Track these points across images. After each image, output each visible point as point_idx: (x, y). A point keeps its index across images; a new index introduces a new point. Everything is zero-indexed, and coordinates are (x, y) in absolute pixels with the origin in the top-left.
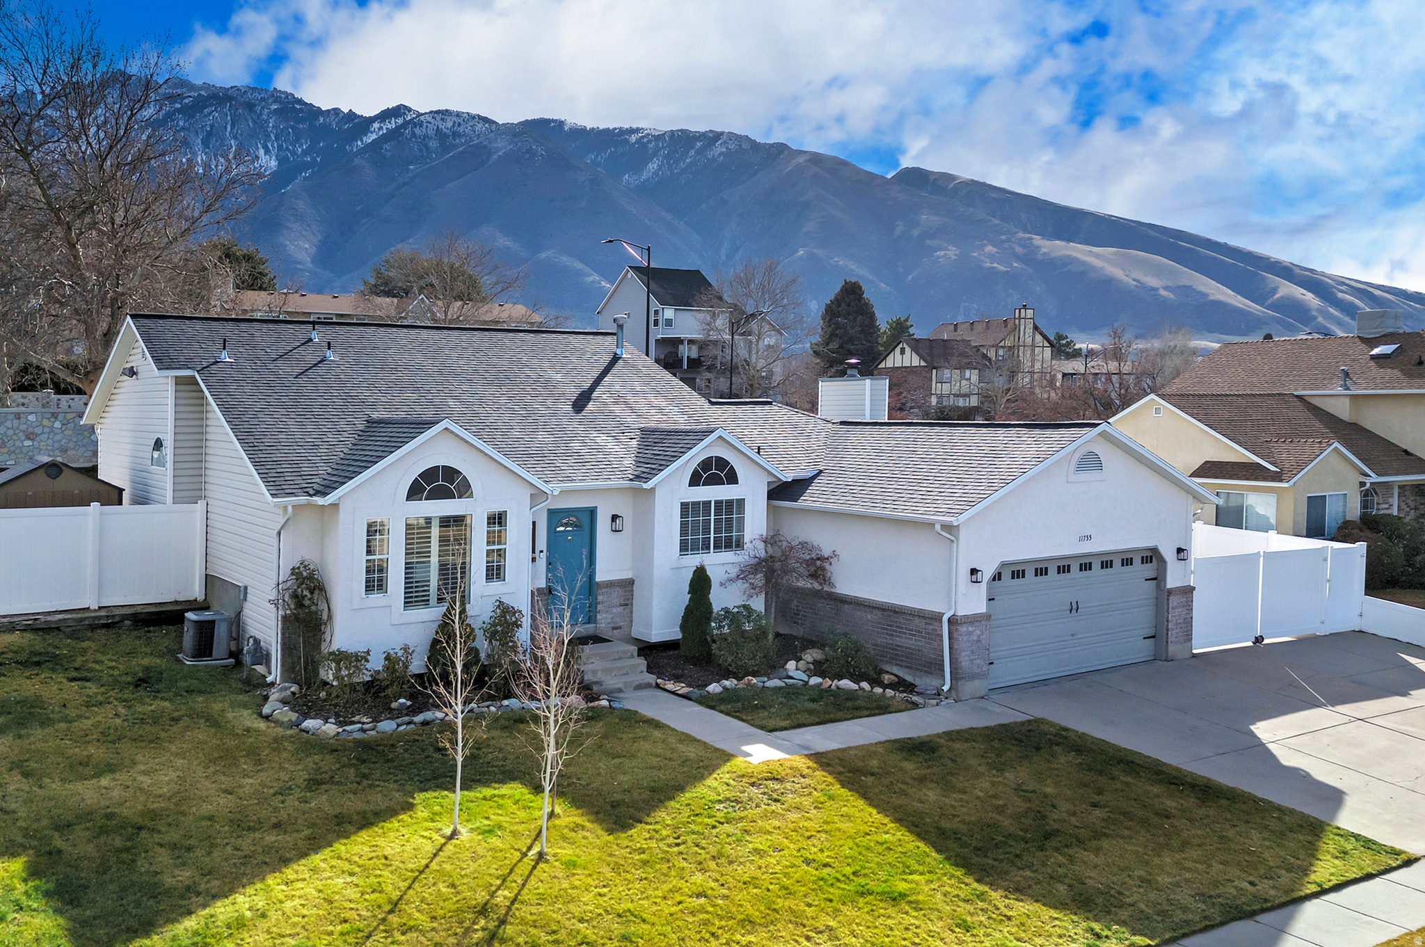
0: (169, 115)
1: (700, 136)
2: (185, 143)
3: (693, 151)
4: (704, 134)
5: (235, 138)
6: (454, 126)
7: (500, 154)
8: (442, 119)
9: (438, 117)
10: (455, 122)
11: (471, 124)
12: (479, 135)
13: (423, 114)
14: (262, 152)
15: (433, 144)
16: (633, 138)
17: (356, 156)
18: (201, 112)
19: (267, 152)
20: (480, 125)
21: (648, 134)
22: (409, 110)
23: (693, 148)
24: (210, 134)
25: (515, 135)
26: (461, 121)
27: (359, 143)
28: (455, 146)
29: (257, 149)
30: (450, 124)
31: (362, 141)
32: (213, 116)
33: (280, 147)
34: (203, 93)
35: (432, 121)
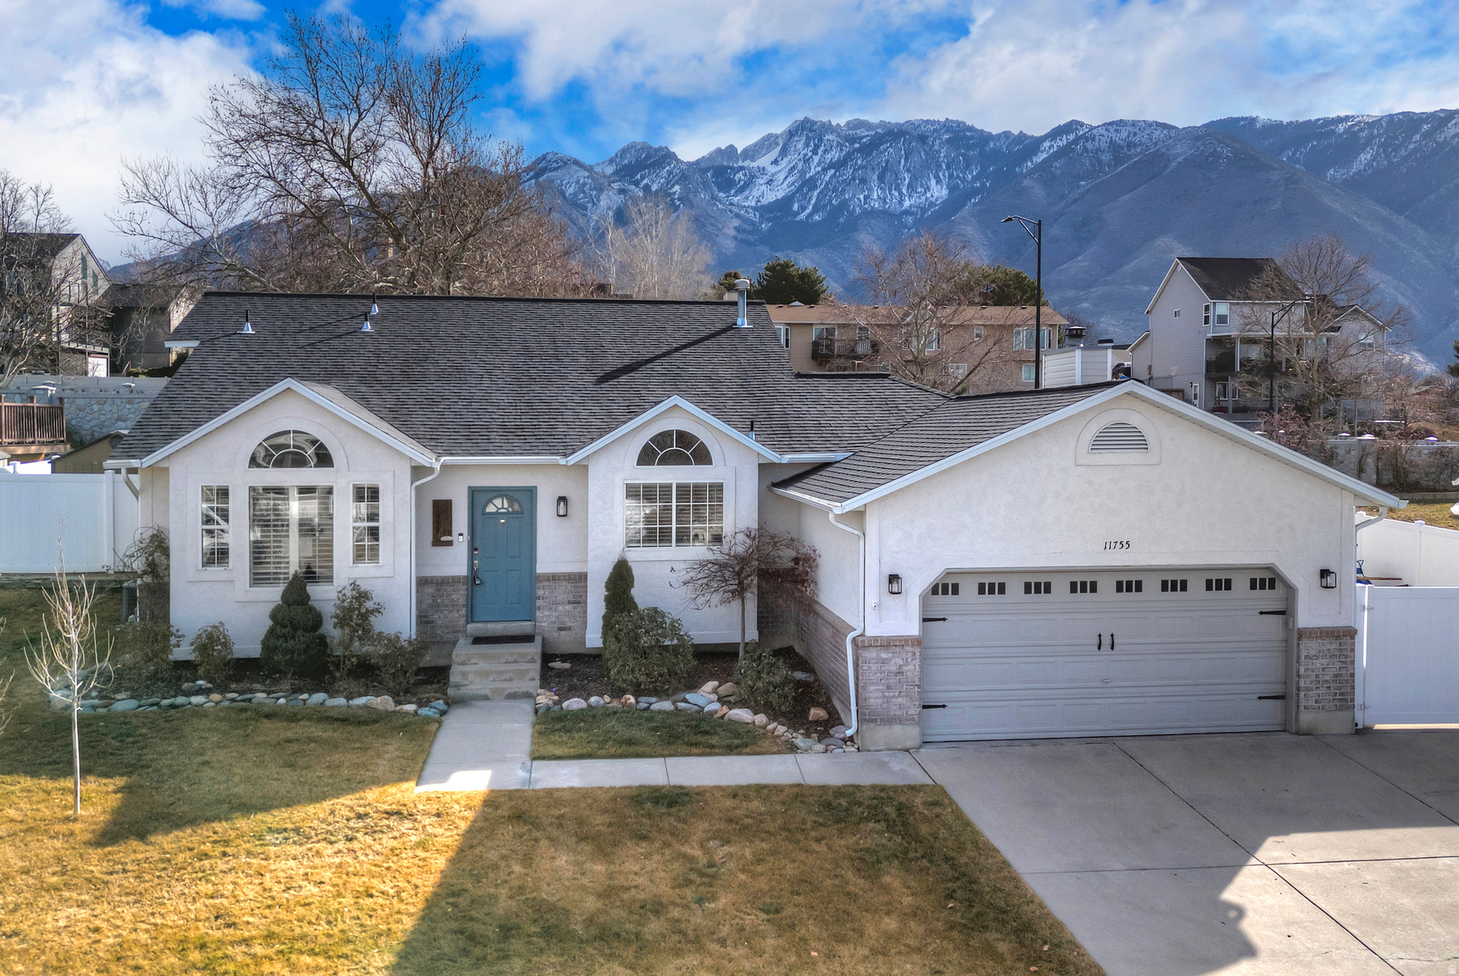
0: (849, 156)
1: (1427, 118)
2: (863, 181)
3: (1418, 136)
4: (1433, 114)
5: (908, 171)
6: (1128, 136)
7: (1180, 160)
8: (1116, 131)
9: (1112, 129)
10: (1130, 132)
11: (1148, 132)
12: (1156, 143)
13: (1096, 127)
14: (933, 182)
15: (1106, 157)
16: (1341, 128)
17: (1025, 177)
18: (877, 149)
19: (939, 181)
20: (1157, 133)
21: (1360, 122)
22: (1082, 124)
23: (1417, 132)
24: (885, 169)
25: (1197, 138)
26: (1136, 130)
27: (1029, 164)
28: (1129, 157)
29: (929, 180)
30: (1124, 134)
31: (1032, 162)
32: (888, 152)
33: (951, 176)
34: (879, 131)
35: (1106, 133)
